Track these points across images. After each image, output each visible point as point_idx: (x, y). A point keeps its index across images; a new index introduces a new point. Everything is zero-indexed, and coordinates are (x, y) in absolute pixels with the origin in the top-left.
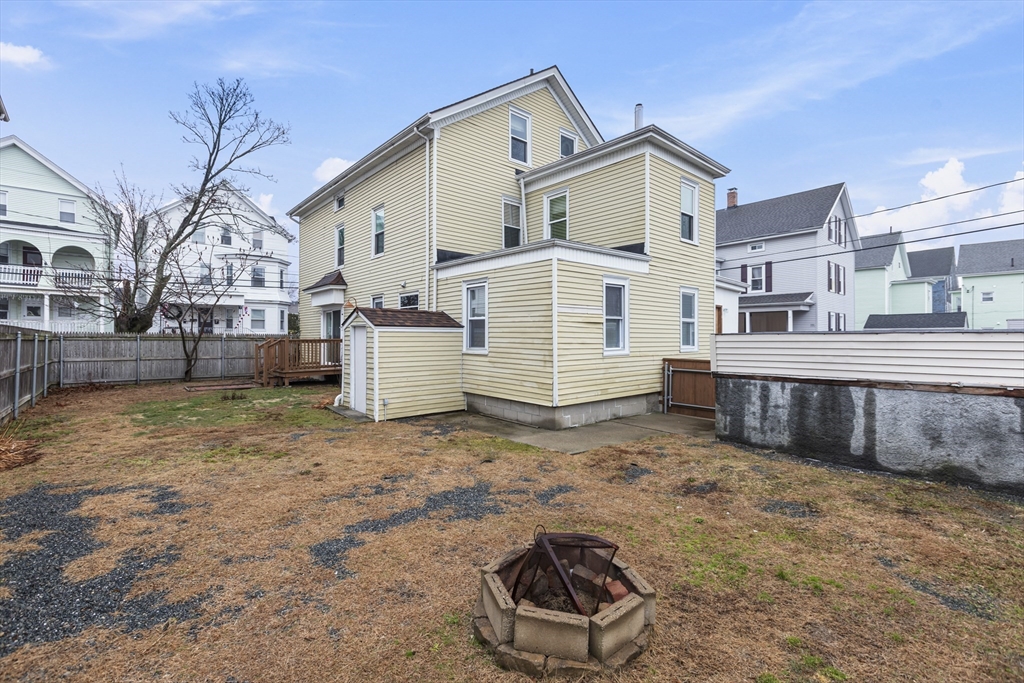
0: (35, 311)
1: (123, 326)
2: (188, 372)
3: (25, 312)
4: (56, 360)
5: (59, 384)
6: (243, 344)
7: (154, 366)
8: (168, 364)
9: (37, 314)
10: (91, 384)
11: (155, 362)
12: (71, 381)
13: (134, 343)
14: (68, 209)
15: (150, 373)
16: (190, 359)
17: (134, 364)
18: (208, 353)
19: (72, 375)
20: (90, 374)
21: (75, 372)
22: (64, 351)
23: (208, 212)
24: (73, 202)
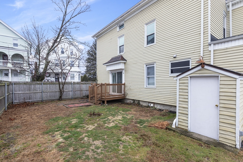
0: (7, 75)
1: (35, 79)
2: (60, 97)
3: (4, 75)
4: (11, 93)
5: (12, 103)
6: (78, 85)
7: (48, 95)
8: (53, 94)
9: (7, 76)
10: (25, 102)
11: (48, 93)
12: (17, 101)
13: (41, 86)
14: (16, 42)
15: (47, 97)
16: (61, 92)
17: (41, 94)
18: (67, 89)
19: (18, 99)
20: (24, 98)
21: (19, 98)
22: (14, 89)
23: (63, 38)
24: (17, 40)
